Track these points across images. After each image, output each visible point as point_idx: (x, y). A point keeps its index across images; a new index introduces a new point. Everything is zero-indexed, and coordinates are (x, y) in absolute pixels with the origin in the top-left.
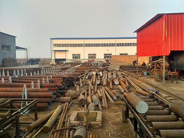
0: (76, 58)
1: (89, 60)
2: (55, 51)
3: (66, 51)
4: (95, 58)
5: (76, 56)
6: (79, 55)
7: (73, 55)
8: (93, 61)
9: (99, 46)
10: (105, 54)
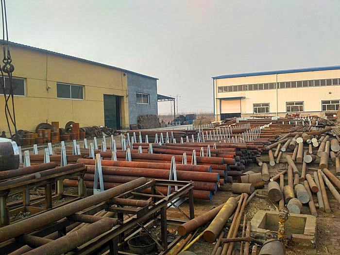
0: (261, 110)
1: (287, 115)
2: (221, 99)
3: (240, 98)
4: (301, 110)
5: (261, 108)
6: (267, 105)
7: (254, 105)
8: (298, 115)
9: (310, 85)
10: (323, 102)
